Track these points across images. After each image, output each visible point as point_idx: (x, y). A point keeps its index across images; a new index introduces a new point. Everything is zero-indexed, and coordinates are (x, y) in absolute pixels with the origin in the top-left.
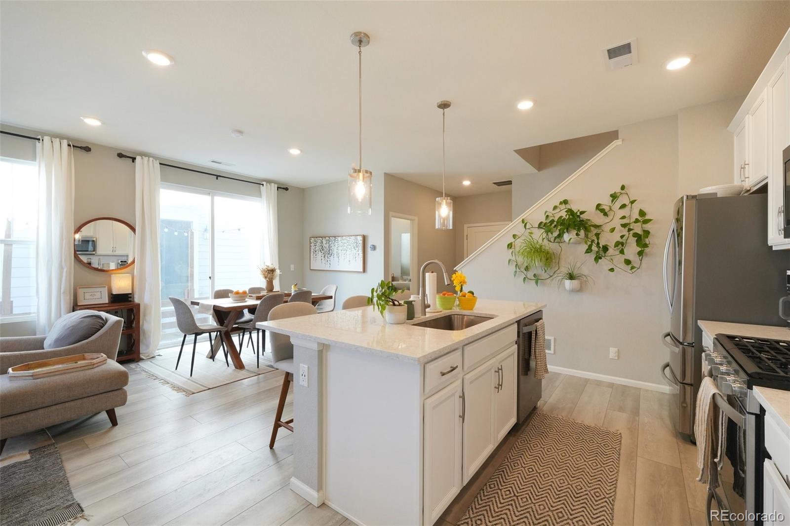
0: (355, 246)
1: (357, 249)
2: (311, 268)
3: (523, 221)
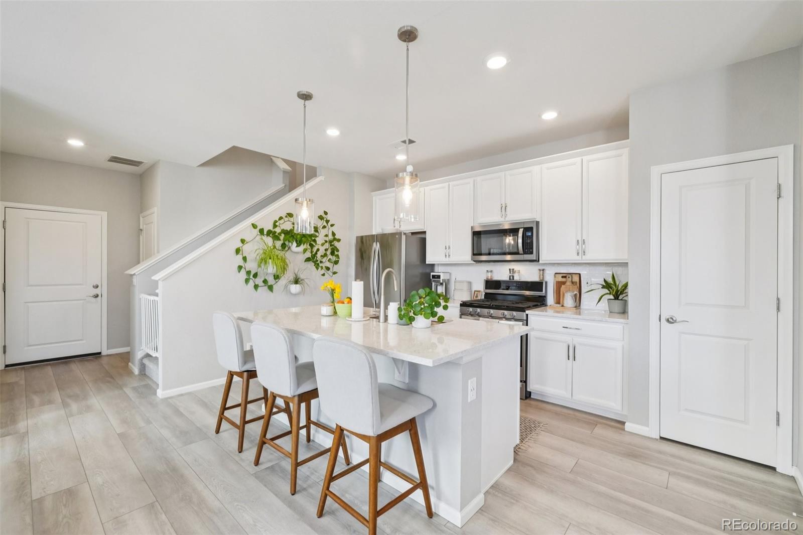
3: (254, 226)
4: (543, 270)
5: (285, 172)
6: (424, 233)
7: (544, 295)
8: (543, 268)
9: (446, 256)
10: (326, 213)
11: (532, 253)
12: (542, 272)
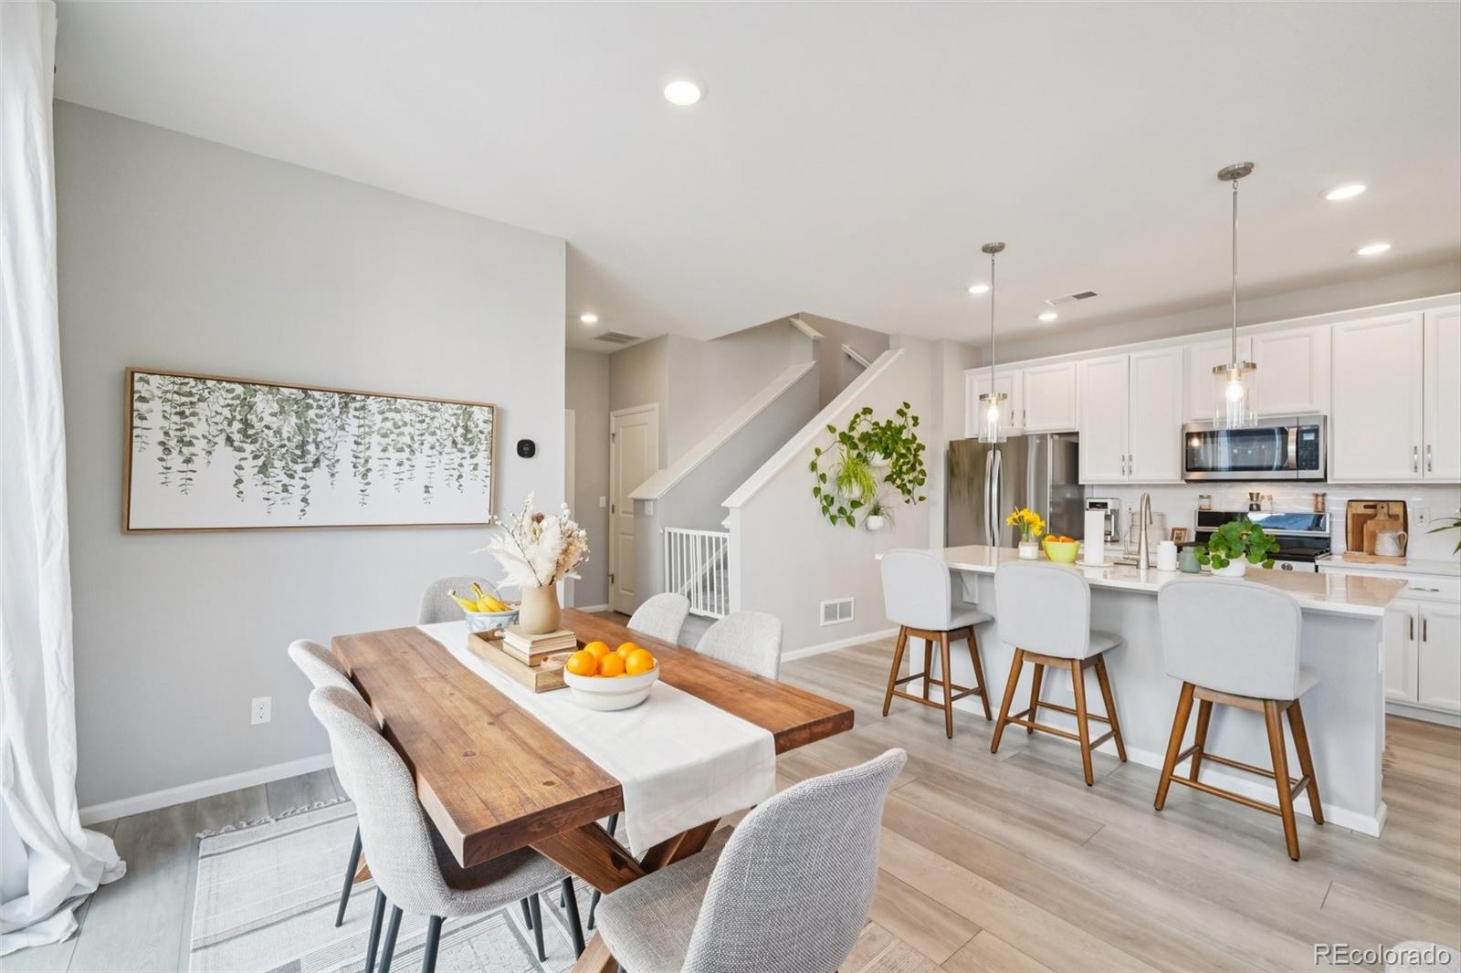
0: (460, 440)
1: (468, 449)
2: (131, 528)
3: (831, 429)
4: (1324, 495)
5: (816, 342)
6: (1077, 434)
7: (1327, 536)
8: (1324, 492)
9: (1124, 471)
10: (907, 406)
11: (1316, 467)
12: (1320, 499)
